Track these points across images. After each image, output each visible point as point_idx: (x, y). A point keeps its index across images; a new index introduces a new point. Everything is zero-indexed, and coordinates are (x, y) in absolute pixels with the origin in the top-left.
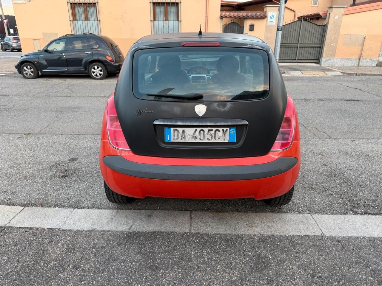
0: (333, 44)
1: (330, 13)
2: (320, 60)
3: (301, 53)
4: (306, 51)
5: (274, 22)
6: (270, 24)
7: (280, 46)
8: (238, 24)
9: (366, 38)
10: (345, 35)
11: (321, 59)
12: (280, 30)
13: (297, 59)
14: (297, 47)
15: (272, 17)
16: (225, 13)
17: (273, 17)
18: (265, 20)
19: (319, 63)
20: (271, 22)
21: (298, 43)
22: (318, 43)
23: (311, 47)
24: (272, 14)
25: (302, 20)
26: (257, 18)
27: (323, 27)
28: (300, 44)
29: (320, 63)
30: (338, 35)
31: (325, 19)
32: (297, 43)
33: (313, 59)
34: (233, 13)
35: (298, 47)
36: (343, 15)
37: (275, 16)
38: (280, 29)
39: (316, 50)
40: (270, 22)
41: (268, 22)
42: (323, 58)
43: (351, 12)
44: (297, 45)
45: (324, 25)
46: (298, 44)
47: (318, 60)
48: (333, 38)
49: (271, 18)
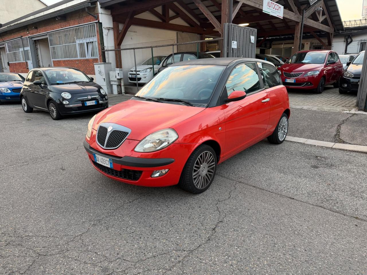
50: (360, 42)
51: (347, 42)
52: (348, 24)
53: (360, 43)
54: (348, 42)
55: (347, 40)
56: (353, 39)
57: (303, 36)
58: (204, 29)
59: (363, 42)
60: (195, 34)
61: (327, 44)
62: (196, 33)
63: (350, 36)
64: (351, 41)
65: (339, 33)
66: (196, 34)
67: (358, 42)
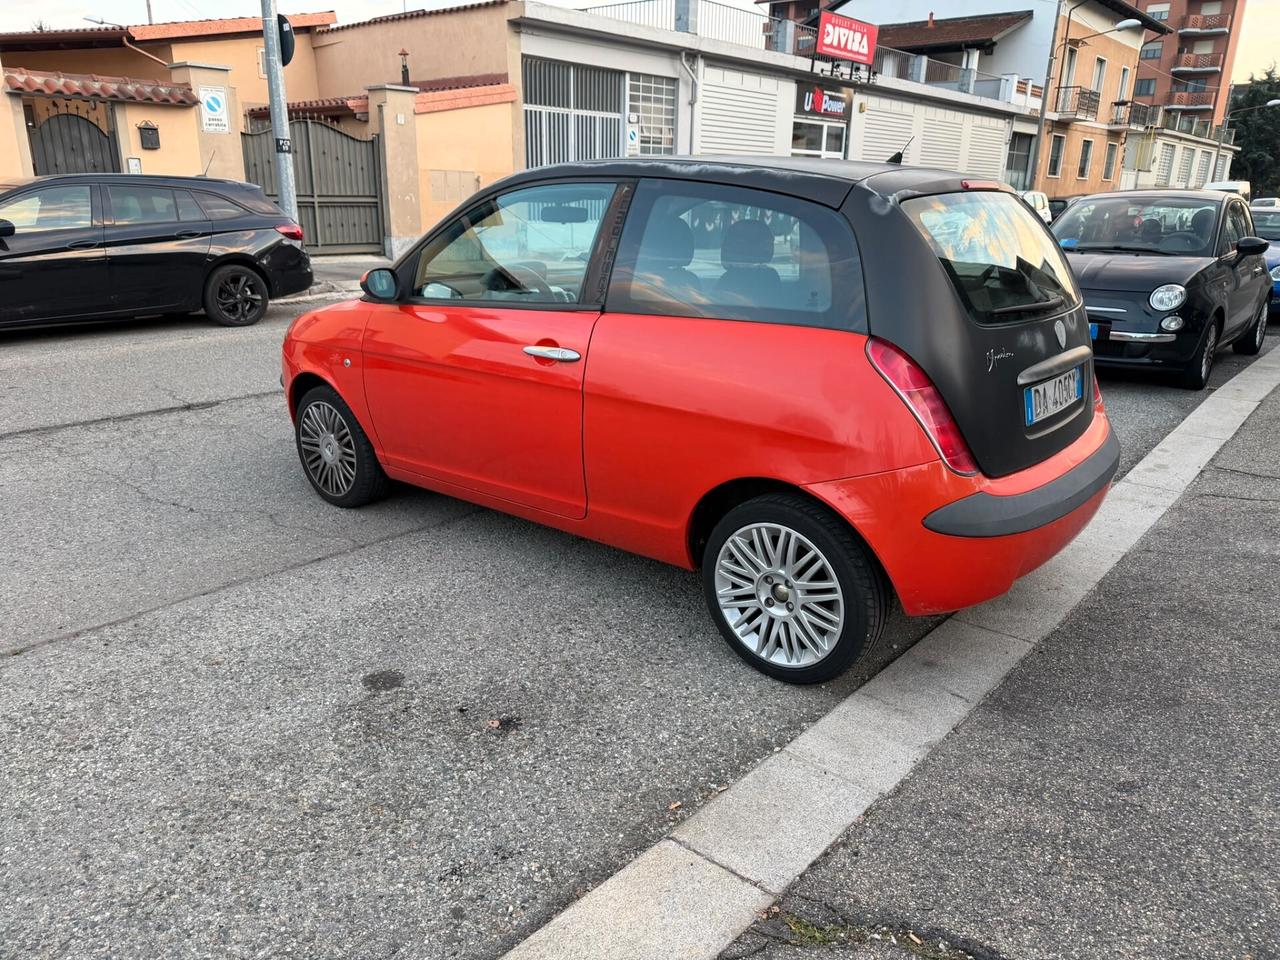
0: (408, 198)
1: (380, 107)
2: (384, 245)
3: (326, 223)
4: (342, 218)
5: (225, 121)
6: (212, 127)
7: (296, 204)
8: (87, 120)
9: (481, 180)
10: (432, 170)
11: (387, 243)
12: (285, 151)
13: (320, 243)
14: (314, 207)
15: (216, 107)
16: (26, 76)
17: (219, 106)
18: (192, 113)
19: (384, 255)
20: (216, 122)
21: (313, 192)
22: (367, 193)
23: (352, 205)
24: (212, 95)
25: (309, 121)
26: (165, 104)
27: (369, 145)
28: (319, 196)
29: (387, 254)
30: (416, 171)
31: (366, 121)
32: (309, 193)
33: (365, 241)
34: (62, 80)
35: (316, 205)
36: (415, 114)
37: (223, 102)
38: (285, 148)
39: (365, 215)
40: (211, 122)
41: (205, 120)
42: (393, 239)
43: (431, 107)
44: (311, 200)
45: (372, 141)
46: (313, 196)
47: (379, 244)
48: (405, 178)
49: (212, 108)
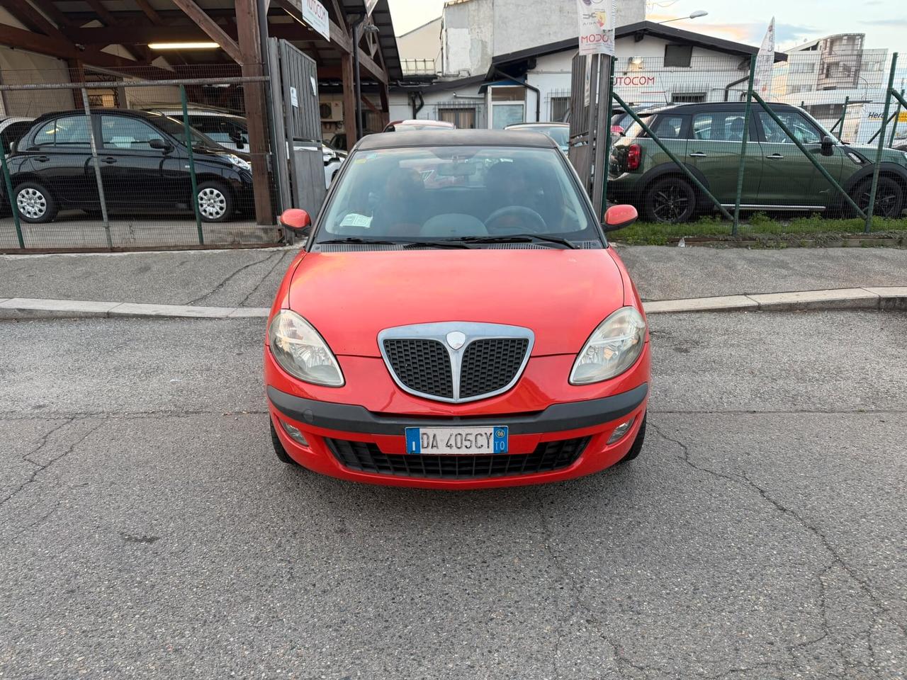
50: (437, 107)
51: (414, 106)
52: (412, 66)
53: (437, 110)
54: (417, 107)
55: (414, 102)
56: (426, 101)
57: (361, 85)
58: (77, 45)
59: (442, 107)
60: (51, 57)
61: (381, 108)
62: (53, 55)
63: (418, 92)
64: (422, 105)
65: (397, 85)
66: (54, 58)
67: (434, 106)
